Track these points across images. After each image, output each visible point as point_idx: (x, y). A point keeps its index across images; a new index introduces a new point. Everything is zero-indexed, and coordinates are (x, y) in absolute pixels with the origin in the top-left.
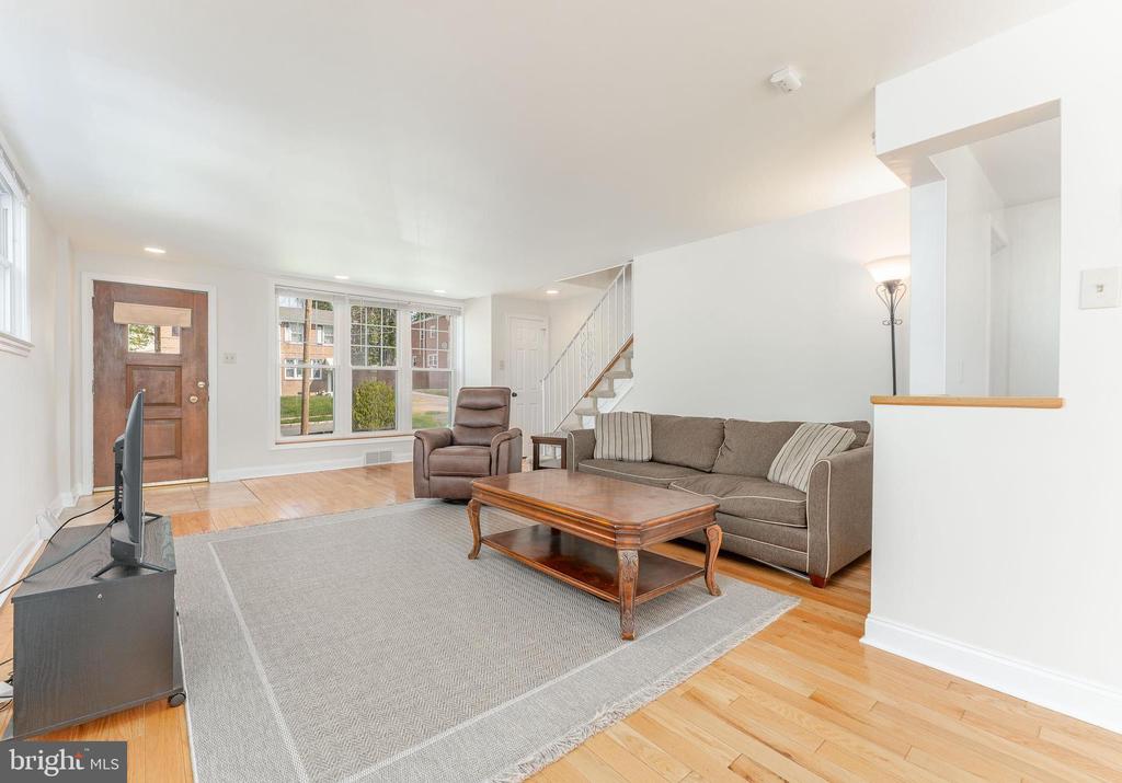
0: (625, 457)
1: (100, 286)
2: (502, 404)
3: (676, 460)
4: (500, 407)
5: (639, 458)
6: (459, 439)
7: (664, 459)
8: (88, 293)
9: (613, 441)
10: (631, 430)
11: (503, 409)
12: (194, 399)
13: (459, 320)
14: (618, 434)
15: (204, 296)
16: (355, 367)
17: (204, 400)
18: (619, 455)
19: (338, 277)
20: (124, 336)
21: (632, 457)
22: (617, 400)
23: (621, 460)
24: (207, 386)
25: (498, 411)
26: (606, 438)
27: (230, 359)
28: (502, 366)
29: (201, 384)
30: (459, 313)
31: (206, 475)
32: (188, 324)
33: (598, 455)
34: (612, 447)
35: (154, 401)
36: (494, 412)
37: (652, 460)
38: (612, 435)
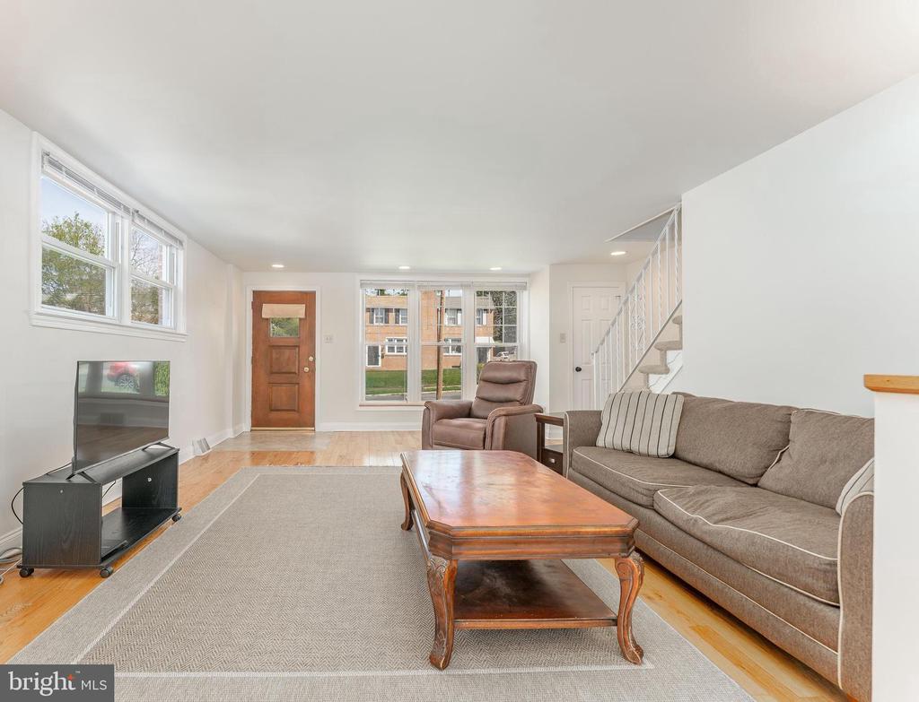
0: (635, 448)
1: (257, 294)
2: (523, 378)
3: (705, 461)
4: (519, 381)
5: (653, 451)
6: (476, 411)
7: (690, 457)
8: (250, 299)
9: (620, 427)
10: (649, 416)
11: (524, 384)
12: (307, 369)
13: (525, 293)
14: (630, 419)
15: (313, 294)
16: (424, 343)
17: (313, 371)
18: (626, 445)
19: (401, 268)
20: (268, 327)
21: (643, 450)
22: (670, 376)
23: (630, 452)
24: (314, 360)
25: (516, 385)
26: (613, 423)
27: (329, 339)
28: (563, 338)
29: (311, 359)
30: (524, 287)
31: (313, 426)
32: (303, 316)
33: (600, 442)
34: (618, 435)
35: (284, 370)
36: (512, 387)
37: (674, 456)
38: (621, 420)
